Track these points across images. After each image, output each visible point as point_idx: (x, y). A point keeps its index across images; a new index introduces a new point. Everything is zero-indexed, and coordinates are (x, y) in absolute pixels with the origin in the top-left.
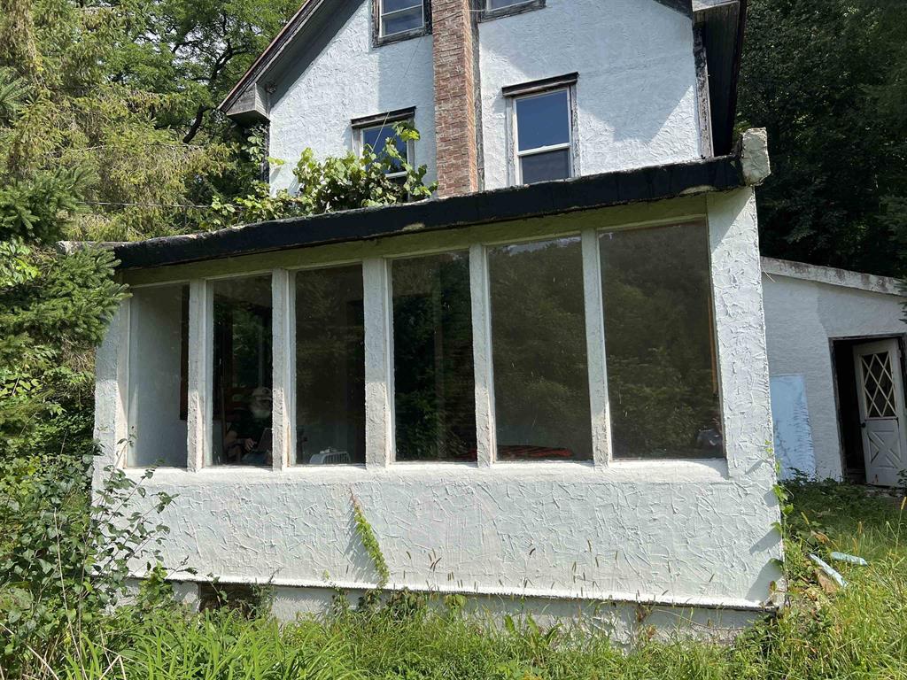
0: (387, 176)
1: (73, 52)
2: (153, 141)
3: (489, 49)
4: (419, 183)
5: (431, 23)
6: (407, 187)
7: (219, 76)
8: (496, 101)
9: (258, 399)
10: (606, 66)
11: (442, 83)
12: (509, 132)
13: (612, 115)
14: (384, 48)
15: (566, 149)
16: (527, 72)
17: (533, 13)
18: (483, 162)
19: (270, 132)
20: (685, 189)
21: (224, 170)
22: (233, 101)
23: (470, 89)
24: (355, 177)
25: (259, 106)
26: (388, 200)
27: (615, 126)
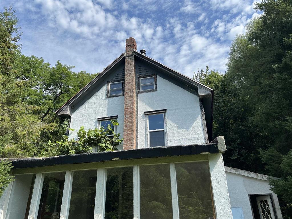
0: (107, 135)
1: (12, 93)
2: (32, 121)
3: (141, 101)
4: (117, 138)
5: (124, 93)
6: (114, 139)
7: (57, 99)
8: (143, 116)
9: (54, 217)
10: (175, 108)
11: (127, 110)
12: (146, 125)
13: (177, 122)
14: (110, 98)
15: (163, 131)
16: (152, 108)
17: (154, 92)
18: (138, 133)
19: (71, 120)
20: (201, 153)
21: (54, 130)
22: (60, 111)
23: (135, 112)
24: (97, 136)
25: (68, 113)
26: (107, 143)
27: (178, 125)
